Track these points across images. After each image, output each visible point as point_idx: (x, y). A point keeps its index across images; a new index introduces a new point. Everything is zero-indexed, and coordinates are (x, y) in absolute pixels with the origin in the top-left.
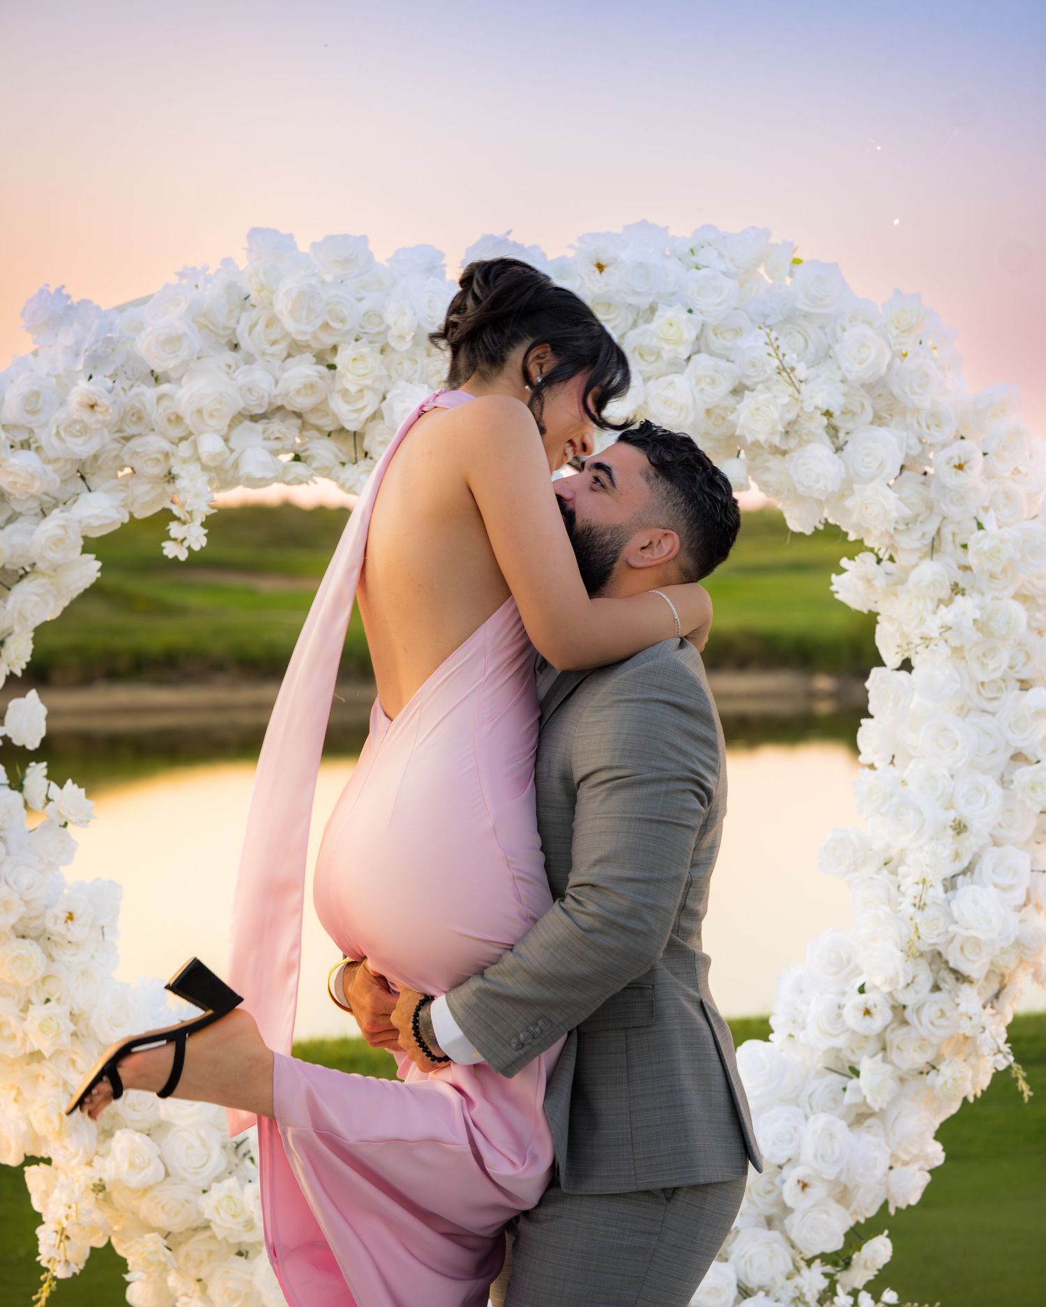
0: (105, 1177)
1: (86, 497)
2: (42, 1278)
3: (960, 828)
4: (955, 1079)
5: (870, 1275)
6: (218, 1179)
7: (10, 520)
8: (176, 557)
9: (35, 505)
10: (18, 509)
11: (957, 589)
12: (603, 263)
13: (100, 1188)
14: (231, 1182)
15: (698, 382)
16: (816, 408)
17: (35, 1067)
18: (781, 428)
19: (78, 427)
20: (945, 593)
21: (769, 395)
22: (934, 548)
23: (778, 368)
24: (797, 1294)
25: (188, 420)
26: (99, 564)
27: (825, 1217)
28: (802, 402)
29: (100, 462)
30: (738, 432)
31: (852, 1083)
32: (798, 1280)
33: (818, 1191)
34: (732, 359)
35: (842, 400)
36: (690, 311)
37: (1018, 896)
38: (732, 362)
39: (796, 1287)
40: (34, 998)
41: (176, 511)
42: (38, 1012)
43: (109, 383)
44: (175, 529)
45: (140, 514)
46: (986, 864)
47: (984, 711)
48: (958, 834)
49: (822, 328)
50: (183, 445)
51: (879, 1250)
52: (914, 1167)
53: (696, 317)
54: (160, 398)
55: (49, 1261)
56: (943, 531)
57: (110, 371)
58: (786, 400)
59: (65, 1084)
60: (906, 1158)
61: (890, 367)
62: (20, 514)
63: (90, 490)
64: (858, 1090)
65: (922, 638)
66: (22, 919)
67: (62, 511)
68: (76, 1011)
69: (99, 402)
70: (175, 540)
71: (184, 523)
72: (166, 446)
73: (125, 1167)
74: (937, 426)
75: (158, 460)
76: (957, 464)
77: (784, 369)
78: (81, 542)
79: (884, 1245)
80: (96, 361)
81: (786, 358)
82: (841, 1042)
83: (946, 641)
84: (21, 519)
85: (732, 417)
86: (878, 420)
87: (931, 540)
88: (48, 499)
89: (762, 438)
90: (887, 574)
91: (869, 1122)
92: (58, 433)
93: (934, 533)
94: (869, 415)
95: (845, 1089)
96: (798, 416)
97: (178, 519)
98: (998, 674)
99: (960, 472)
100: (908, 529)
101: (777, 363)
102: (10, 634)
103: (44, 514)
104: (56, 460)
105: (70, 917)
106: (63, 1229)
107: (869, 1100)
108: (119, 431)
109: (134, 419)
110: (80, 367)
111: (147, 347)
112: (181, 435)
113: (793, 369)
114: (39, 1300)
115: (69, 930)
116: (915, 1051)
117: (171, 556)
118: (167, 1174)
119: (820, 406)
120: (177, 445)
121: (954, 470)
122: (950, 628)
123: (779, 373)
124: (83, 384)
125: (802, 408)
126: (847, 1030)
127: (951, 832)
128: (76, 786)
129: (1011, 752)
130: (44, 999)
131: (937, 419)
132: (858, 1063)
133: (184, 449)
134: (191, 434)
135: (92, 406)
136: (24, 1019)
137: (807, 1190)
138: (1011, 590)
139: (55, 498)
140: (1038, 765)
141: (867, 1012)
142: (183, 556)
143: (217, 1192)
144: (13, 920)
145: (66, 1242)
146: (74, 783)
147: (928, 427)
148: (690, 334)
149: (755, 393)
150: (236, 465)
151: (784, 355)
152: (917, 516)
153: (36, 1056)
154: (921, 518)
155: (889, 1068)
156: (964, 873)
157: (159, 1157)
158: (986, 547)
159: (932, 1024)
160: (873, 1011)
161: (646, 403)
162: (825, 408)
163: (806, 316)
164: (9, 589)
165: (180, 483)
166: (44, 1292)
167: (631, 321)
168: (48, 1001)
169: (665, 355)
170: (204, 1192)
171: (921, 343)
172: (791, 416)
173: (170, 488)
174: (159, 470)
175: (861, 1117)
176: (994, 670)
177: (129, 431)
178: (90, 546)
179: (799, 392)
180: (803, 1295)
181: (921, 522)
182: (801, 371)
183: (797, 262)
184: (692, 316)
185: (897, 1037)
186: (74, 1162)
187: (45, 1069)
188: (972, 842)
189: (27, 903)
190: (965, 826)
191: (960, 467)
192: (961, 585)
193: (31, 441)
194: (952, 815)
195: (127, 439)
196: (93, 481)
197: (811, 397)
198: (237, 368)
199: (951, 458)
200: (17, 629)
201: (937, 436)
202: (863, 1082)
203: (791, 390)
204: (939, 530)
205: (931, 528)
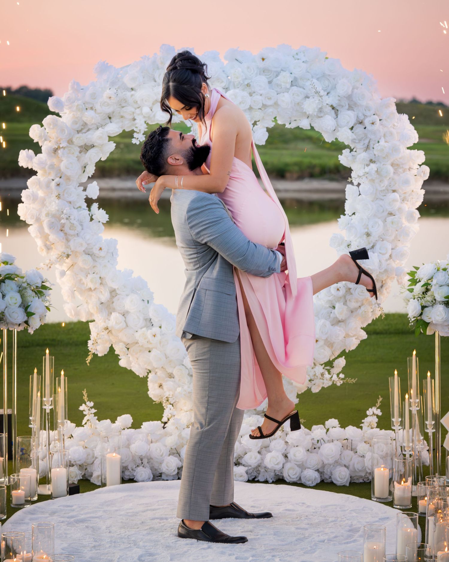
0: (109, 326)
1: (110, 124)
2: (89, 354)
3: (368, 235)
4: (365, 312)
5: (340, 370)
6: (141, 328)
7: (88, 130)
8: (136, 143)
9: (95, 126)
10: (90, 127)
11: (371, 161)
12: (264, 58)
13: (107, 328)
14: (144, 329)
15: (293, 94)
16: (327, 104)
17: (90, 293)
18: (316, 110)
19: (106, 104)
20: (368, 162)
21: (313, 100)
22: (367, 148)
23: (315, 92)
24: (315, 374)
25: (139, 102)
26: (115, 144)
27: (323, 350)
28: (323, 102)
29: (114, 114)
30: (304, 111)
31: (333, 311)
32: (315, 369)
33: (321, 343)
34: (304, 88)
35: (337, 102)
36: (291, 73)
37: (387, 256)
38: (304, 89)
39: (314, 371)
40: (90, 273)
41: (135, 130)
42: (90, 276)
43: (115, 91)
44: (135, 135)
45: (127, 130)
46: (377, 247)
47: (381, 199)
48: (368, 236)
49: (334, 79)
50: (138, 110)
51: (342, 362)
52: (354, 338)
53: (293, 75)
54: (132, 95)
55: (91, 349)
56: (371, 143)
57: (117, 87)
58: (317, 101)
59: (99, 299)
60: (352, 335)
61: (352, 92)
62: (91, 129)
63: (111, 122)
64: (334, 313)
65: (358, 176)
66: (86, 248)
67: (102, 128)
68: (102, 277)
69: (111, 96)
70: (135, 138)
71: (138, 133)
72: (133, 110)
73: (114, 323)
74: (369, 110)
75: (131, 115)
76: (372, 122)
77: (317, 92)
78: (108, 138)
79: (343, 361)
80: (113, 84)
81: (317, 89)
82: (330, 298)
83: (366, 177)
84: (91, 130)
85: (302, 106)
86: (350, 108)
87: (367, 146)
88: (99, 125)
89: (311, 113)
90: (353, 156)
91: (340, 324)
92: (100, 105)
93: (367, 143)
94: (347, 107)
95: (331, 313)
96: (322, 107)
97: (136, 132)
98: (384, 188)
99: (373, 125)
100: (359, 142)
101: (315, 90)
102: (88, 165)
103: (98, 129)
104: (101, 113)
105: (101, 249)
106: (96, 340)
107: (337, 316)
108: (120, 105)
109: (124, 101)
110: (108, 86)
111: (127, 81)
112: (138, 107)
113: (319, 92)
114: (88, 360)
115: (100, 253)
116: (354, 302)
117: (134, 143)
118: (127, 326)
119: (329, 104)
120: (136, 109)
121: (371, 124)
122: (368, 173)
123: (316, 93)
124: (108, 91)
125: (322, 104)
126: (332, 295)
127: (365, 236)
128: (103, 210)
129: (387, 213)
130: (93, 273)
131: (368, 108)
132: (335, 305)
133: (138, 111)
134: (140, 107)
135: (110, 98)
136: (87, 278)
137: (318, 342)
138: (390, 162)
139: (101, 124)
140: (394, 216)
141: (338, 290)
142: (138, 143)
143: (140, 332)
144: (83, 249)
145: (96, 344)
146: (103, 209)
147: (365, 110)
148: (289, 80)
149: (309, 99)
150: (154, 116)
151: (316, 88)
152: (362, 138)
153: (90, 289)
154: (363, 139)
155: (346, 307)
156: (371, 249)
157: (125, 321)
158: (379, 149)
159: (358, 294)
160: (340, 289)
161: (277, 101)
162: (331, 105)
163: (329, 75)
164: (88, 151)
165: (136, 121)
166: (89, 358)
167: (275, 75)
168: (94, 273)
169: (283, 87)
170: (137, 331)
171: (362, 85)
172: (320, 106)
173: (134, 122)
174: (131, 117)
175: (338, 322)
176: (383, 186)
177: (124, 105)
178: (110, 138)
179: (322, 99)
180: (316, 374)
181: (364, 140)
182: (322, 93)
183: (327, 58)
184: (291, 75)
185: (348, 297)
186: (101, 321)
187: (93, 294)
188: (372, 239)
189: (88, 244)
190: (370, 234)
191: (373, 123)
192: (373, 160)
193: (93, 107)
194: (366, 230)
195: (123, 107)
196: (113, 119)
197: (326, 101)
198: (155, 86)
199: (370, 121)
200: (89, 163)
201: (368, 113)
202: (336, 311)
203: (320, 98)
204: (369, 142)
205: (366, 142)
